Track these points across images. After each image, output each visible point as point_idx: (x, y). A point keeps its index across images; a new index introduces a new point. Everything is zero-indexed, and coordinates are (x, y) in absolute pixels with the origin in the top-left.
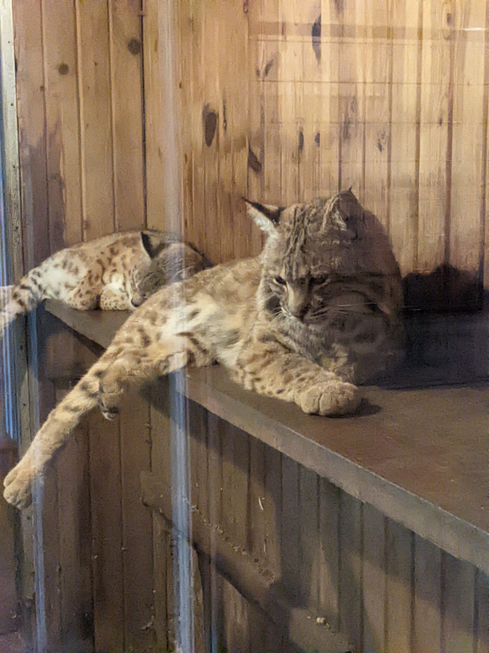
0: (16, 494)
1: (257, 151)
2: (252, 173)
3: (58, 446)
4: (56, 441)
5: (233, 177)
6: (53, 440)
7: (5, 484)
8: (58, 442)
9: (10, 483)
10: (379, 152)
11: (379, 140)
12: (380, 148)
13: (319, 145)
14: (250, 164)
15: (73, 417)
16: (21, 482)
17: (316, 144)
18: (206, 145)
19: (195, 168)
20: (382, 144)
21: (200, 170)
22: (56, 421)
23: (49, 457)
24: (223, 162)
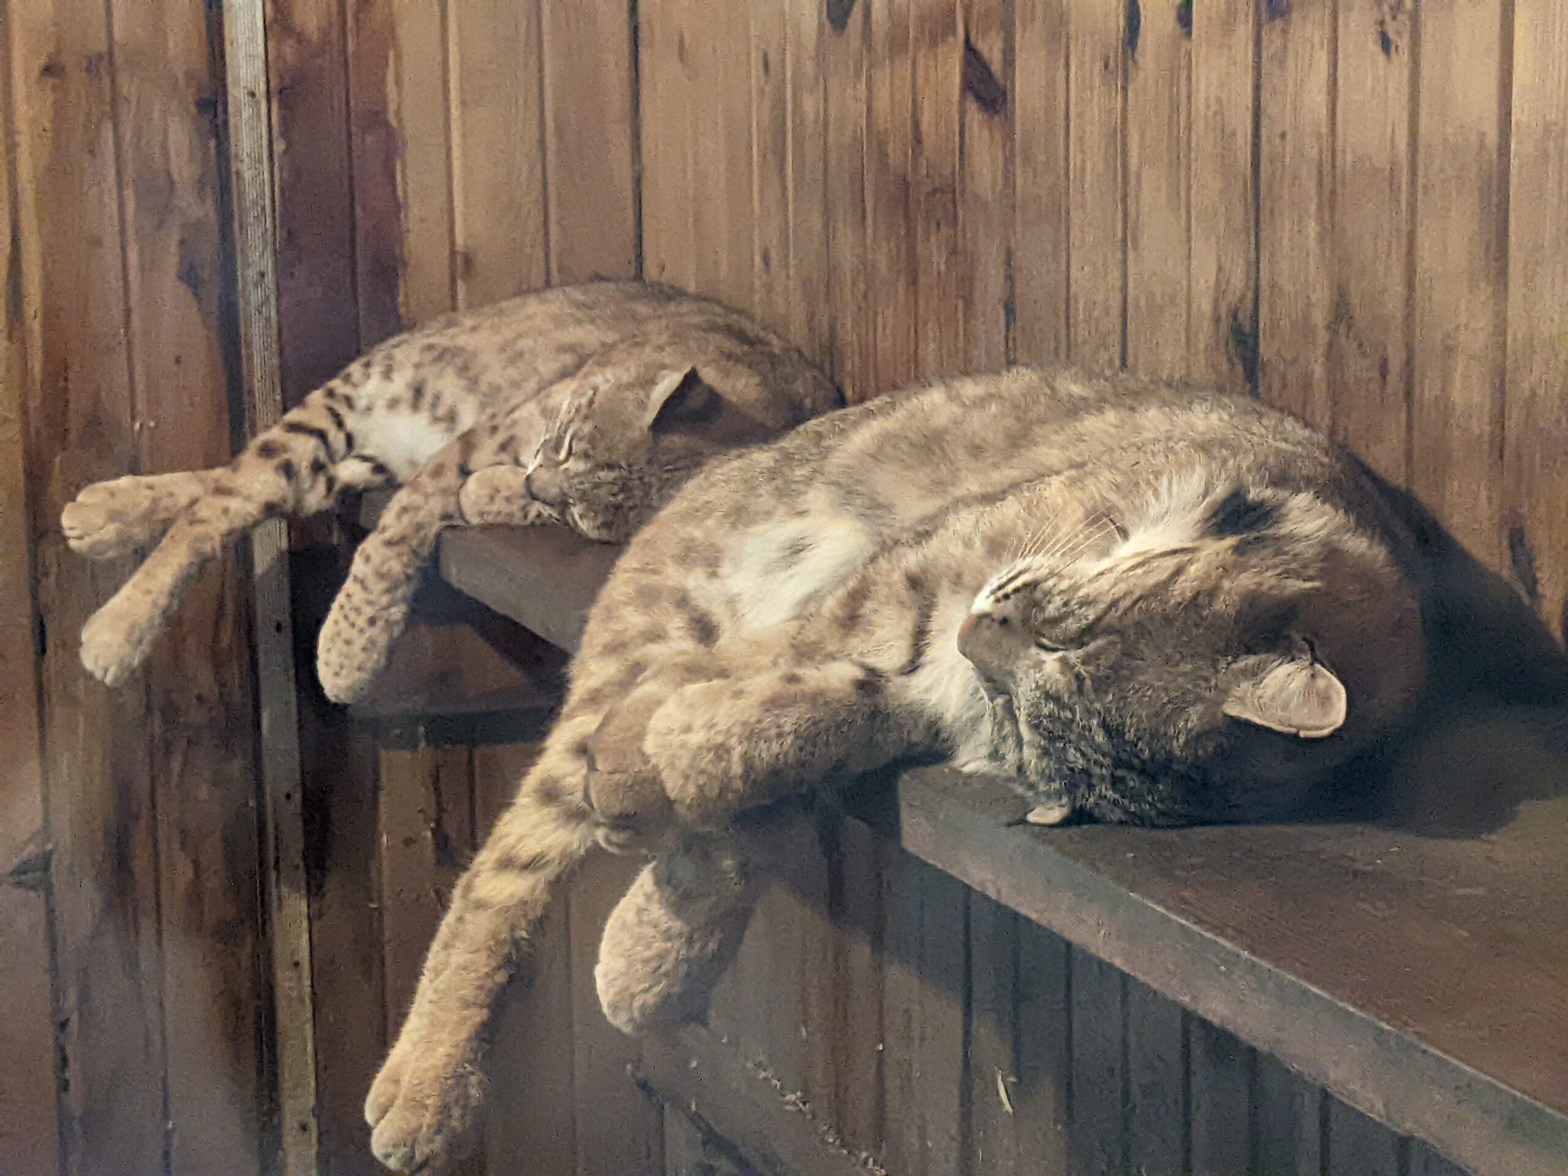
0: (410, 1140)
1: (991, 49)
2: (975, 115)
3: (501, 977)
4: (494, 964)
5: (916, 125)
6: (483, 963)
7: (369, 1117)
8: (499, 968)
9: (384, 1111)
10: (1382, 58)
11: (1382, 23)
12: (1386, 43)
13: (1189, 34)
14: (968, 86)
15: (534, 889)
16: (416, 1104)
17: (1179, 30)
18: (828, 26)
19: (794, 94)
20: (1392, 35)
21: (809, 105)
22: (481, 905)
23: (479, 1015)
24: (883, 79)
